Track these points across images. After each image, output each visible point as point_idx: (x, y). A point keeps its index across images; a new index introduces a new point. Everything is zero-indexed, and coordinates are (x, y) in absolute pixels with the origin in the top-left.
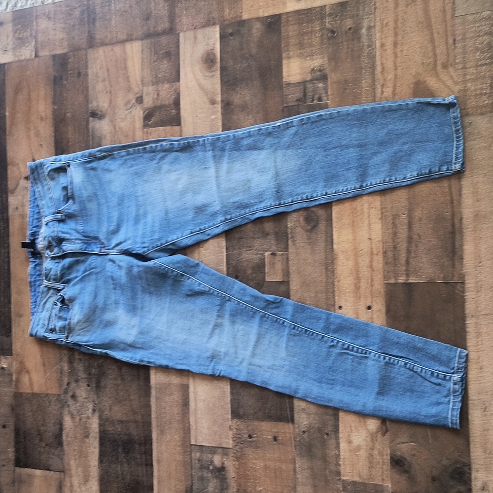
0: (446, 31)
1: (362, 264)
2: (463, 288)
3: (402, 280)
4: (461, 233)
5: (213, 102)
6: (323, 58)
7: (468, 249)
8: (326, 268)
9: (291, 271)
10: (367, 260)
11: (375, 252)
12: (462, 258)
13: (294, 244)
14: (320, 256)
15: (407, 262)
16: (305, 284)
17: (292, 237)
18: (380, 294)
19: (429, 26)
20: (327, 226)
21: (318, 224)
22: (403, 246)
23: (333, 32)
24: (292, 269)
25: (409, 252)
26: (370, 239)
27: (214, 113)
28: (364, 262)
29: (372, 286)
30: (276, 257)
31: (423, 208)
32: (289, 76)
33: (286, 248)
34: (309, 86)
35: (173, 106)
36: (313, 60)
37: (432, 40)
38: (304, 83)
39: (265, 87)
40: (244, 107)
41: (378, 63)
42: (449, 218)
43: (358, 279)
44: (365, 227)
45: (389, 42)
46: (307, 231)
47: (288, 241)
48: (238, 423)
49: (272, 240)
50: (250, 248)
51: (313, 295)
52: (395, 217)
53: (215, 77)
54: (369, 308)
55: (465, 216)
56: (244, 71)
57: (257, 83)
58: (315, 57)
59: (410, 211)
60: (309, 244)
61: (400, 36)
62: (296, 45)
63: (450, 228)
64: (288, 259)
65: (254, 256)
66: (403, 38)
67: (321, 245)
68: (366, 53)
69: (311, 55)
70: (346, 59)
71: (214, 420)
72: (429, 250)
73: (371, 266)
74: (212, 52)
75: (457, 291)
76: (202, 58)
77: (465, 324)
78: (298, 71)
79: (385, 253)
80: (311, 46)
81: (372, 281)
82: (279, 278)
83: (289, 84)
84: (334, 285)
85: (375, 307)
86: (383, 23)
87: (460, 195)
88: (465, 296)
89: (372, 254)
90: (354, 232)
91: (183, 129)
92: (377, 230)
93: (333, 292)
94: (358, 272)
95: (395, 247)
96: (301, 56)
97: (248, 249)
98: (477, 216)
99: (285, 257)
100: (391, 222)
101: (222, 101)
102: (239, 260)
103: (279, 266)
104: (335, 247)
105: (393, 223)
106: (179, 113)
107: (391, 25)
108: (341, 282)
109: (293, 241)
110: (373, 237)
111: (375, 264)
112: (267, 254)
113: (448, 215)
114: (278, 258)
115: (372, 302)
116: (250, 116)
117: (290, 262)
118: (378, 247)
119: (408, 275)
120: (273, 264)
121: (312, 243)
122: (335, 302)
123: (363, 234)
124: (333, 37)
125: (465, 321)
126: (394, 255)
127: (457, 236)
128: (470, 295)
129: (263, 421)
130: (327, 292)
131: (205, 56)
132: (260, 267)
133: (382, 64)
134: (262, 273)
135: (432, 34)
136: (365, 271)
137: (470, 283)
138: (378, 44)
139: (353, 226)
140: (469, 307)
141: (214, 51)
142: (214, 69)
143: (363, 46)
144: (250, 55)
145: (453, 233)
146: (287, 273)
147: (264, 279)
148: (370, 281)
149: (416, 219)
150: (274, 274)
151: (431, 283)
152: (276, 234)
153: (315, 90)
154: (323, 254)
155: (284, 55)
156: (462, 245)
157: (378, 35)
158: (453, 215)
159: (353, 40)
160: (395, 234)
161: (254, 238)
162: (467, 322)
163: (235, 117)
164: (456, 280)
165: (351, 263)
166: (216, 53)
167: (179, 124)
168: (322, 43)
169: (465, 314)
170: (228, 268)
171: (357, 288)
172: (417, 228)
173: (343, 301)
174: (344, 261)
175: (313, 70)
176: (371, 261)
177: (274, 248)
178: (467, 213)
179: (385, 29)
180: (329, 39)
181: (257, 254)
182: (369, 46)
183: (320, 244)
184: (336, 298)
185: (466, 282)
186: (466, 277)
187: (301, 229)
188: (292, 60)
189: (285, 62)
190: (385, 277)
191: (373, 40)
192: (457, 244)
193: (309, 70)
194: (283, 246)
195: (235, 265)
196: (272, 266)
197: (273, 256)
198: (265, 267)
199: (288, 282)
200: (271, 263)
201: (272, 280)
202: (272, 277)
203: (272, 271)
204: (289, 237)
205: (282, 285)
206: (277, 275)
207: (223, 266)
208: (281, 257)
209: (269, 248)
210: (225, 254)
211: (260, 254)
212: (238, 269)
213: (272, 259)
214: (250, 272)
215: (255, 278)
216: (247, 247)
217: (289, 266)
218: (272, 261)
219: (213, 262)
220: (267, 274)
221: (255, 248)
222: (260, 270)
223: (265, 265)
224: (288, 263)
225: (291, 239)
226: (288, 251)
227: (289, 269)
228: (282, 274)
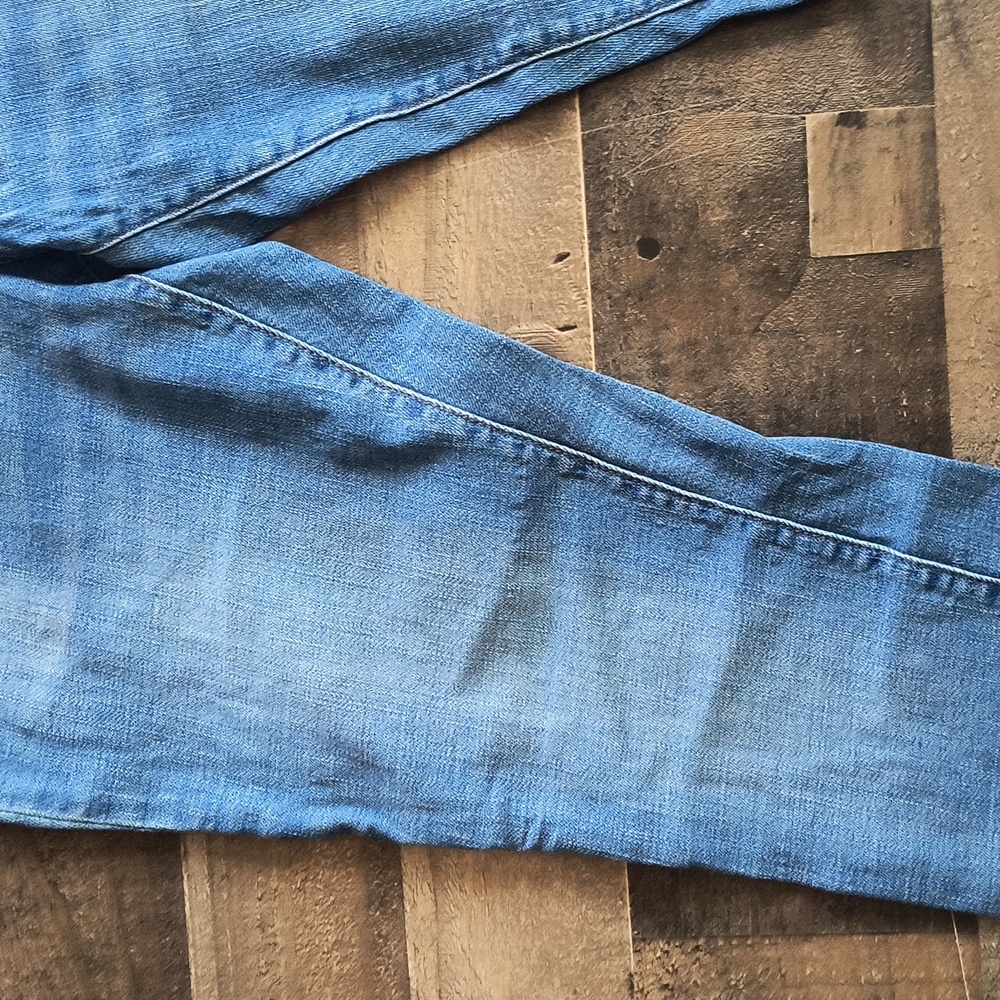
9: (947, 199)
13: (966, 63)
17: (956, 26)
24: (956, 188)
30: (868, 132)
33: (924, 85)
47: (929, 49)
48: (677, 958)
49: (842, 50)
50: (719, 95)
64: (930, 138)
65: (744, 138)
71: (544, 955)
82: (886, 239)
97: (709, 100)
99: (914, 129)
102: (656, 162)
103: (882, 178)
109: (962, 45)
112: (811, 121)
114: (874, 138)
117: (944, 156)
120: (849, 171)
129: (807, 936)
134: (787, 217)
146: (925, 208)
147: (805, 245)
150: (855, 214)
170: (596, 207)
177: (851, 88)
181: (758, 124)
194: (904, 76)
195: (638, 187)
196: (841, 182)
197: (847, 131)
198: (806, 187)
199: (934, 254)
200: (839, 167)
201: (844, 249)
202: (846, 235)
203: (844, 205)
204: (935, 28)
205: (901, 272)
206: (870, 223)
207: (569, 194)
208: (895, 131)
209: (825, 91)
210: (578, 135)
211: (774, 126)
212: (653, 205)
213: (845, 144)
214: (723, 217)
215: (748, 245)
216: (703, 91)
217: (937, 176)
218: (841, 155)
219: (508, 179)
220: (814, 221)
221: (748, 95)
222: (782, 207)
223: (806, 176)
224: (930, 159)
225: (950, 39)
226: (932, 101)
227: (936, 189)
228: (897, 214)
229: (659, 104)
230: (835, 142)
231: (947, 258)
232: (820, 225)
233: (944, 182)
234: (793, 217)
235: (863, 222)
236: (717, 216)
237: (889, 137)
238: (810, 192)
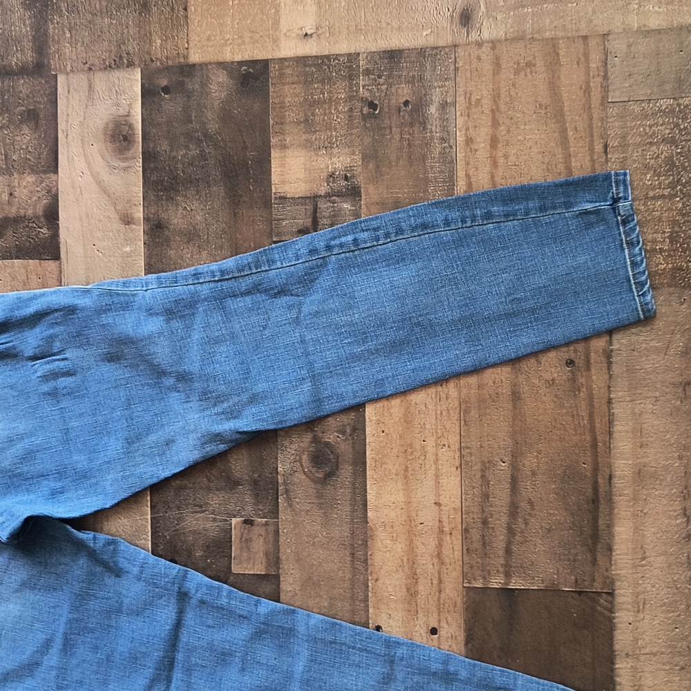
0: (591, 126)
1: (421, 549)
2: (611, 603)
3: (496, 582)
4: (610, 501)
5: (127, 220)
6: (353, 153)
7: (623, 532)
8: (353, 554)
9: (283, 557)
10: (432, 543)
11: (446, 529)
12: (610, 549)
13: (290, 505)
14: (341, 530)
15: (508, 551)
16: (310, 583)
17: (287, 491)
18: (455, 606)
19: (559, 115)
20: (354, 474)
21: (337, 468)
22: (500, 520)
23: (372, 106)
24: (286, 552)
25: (511, 531)
26: (438, 504)
27: (128, 241)
28: (426, 547)
29: (440, 592)
30: (254, 527)
31: (539, 452)
32: (283, 182)
33: (275, 512)
34: (323, 205)
35: (42, 219)
36: (331, 156)
37: (564, 141)
38: (314, 198)
39: (234, 200)
40: (191, 236)
41: (461, 173)
42: (589, 474)
43: (414, 577)
44: (430, 482)
45: (482, 136)
46: (316, 481)
47: (277, 499)
49: (246, 496)
50: (201, 507)
51: (326, 604)
52: (486, 466)
53: (130, 170)
54: (434, 631)
55: (618, 473)
56: (191, 164)
57: (219, 190)
58: (336, 151)
59: (516, 456)
60: (320, 506)
61: (502, 128)
62: (298, 123)
63: (590, 492)
64: (277, 532)
65: (209, 525)
66: (509, 131)
67: (344, 509)
68: (436, 153)
69: (329, 146)
70: (398, 159)
72: (549, 530)
73: (439, 555)
74: (126, 121)
75: (599, 608)
76: (106, 129)
77: (612, 670)
78: (301, 175)
79: (466, 531)
80: (329, 128)
81: (440, 581)
82: (259, 569)
83: (283, 198)
84: (368, 587)
85: (444, 632)
86: (470, 99)
87: (610, 434)
88: (614, 618)
89: (441, 531)
90: (407, 490)
91: (64, 267)
92: (452, 487)
93: (366, 600)
94: (413, 563)
95: (485, 522)
96: (308, 145)
97: (198, 509)
98: (640, 474)
99: (271, 528)
100: (479, 474)
101: (147, 219)
102: (177, 530)
103: (259, 546)
104: (369, 514)
105: (483, 476)
106: (55, 235)
107: (487, 103)
108: (380, 582)
109: (289, 499)
110: (443, 500)
111: (446, 551)
112: (234, 521)
113: (587, 468)
114: (257, 530)
115: (439, 621)
116: (204, 254)
117: (282, 540)
118: (452, 519)
119: (508, 575)
120: (247, 542)
121: (325, 504)
122: (368, 617)
123: (424, 493)
124: (371, 116)
125: (613, 663)
126: (483, 536)
127: (603, 507)
128: (623, 617)
130: (353, 598)
131: (111, 125)
132: (221, 546)
133: (468, 176)
135: (563, 132)
136: (427, 564)
137: (624, 595)
138: (460, 139)
139: (406, 477)
140: (622, 638)
141: (130, 120)
142: (129, 154)
143: (432, 138)
144: (205, 135)
145: (595, 501)
146: (274, 559)
147: (230, 568)
148: (435, 582)
149: (527, 471)
150: (249, 558)
151: (552, 591)
152: (255, 483)
153: (334, 216)
154: (346, 528)
155: (273, 141)
156: (610, 526)
157: (460, 121)
158: (596, 469)
159: (412, 125)
160: (486, 496)
161: (209, 489)
162: (617, 666)
163: (172, 252)
164: (597, 587)
165: (400, 547)
166: (134, 122)
167: (56, 256)
168: (350, 125)
169: (613, 651)
171: (412, 593)
172: (528, 489)
173: (384, 616)
174: (389, 542)
175: (331, 175)
176: (440, 545)
177: (249, 510)
178: (622, 467)
179: (473, 110)
180: (364, 118)
181: (215, 520)
182: (443, 140)
183: (340, 507)
184: (371, 610)
185: (617, 592)
186: (618, 584)
187: (304, 477)
188: (289, 152)
189: (274, 154)
190: (464, 576)
191: (451, 129)
192: (601, 522)
193: (324, 175)
194: (268, 508)
195: (170, 539)
196: (244, 545)
197: (247, 526)
198: (231, 546)
199: (277, 577)
200: (243, 539)
201: (244, 571)
202: (245, 566)
203: (245, 554)
204: (279, 491)
205: (265, 582)
206: (254, 562)
207: (145, 539)
208: (264, 528)
209: (239, 510)
210: (149, 517)
211: (220, 522)
212: (175, 546)
213: (246, 531)
214: (200, 554)
215: (210, 566)
216: (195, 505)
217: (279, 547)
218: (245, 535)
219: (123, 530)
220: (234, 559)
221: (211, 509)
222: (222, 552)
223: (231, 541)
224: (277, 540)
225: (285, 496)
226: (278, 519)
227: (278, 552)
228: (264, 561)
229: (179, 508)
230: (242, 530)
231: (282, 579)
232: (236, 561)
233: (282, 549)
234: (226, 557)
235: (252, 561)
236: (199, 554)
237: (262, 531)
238: (233, 548)
